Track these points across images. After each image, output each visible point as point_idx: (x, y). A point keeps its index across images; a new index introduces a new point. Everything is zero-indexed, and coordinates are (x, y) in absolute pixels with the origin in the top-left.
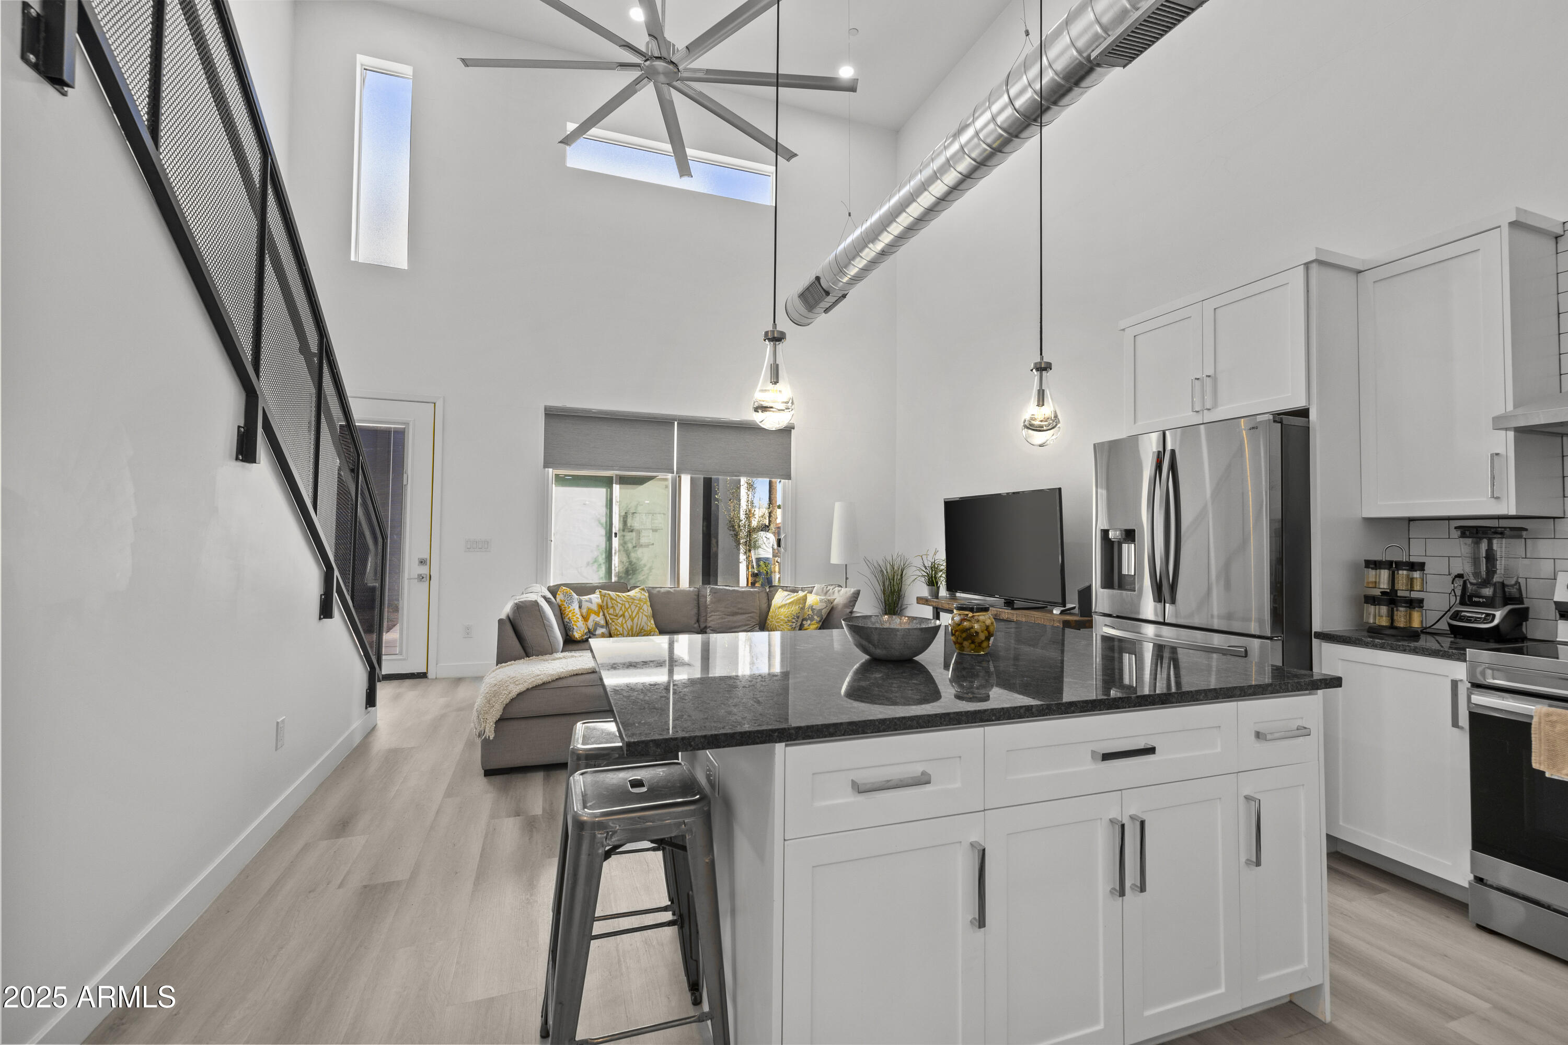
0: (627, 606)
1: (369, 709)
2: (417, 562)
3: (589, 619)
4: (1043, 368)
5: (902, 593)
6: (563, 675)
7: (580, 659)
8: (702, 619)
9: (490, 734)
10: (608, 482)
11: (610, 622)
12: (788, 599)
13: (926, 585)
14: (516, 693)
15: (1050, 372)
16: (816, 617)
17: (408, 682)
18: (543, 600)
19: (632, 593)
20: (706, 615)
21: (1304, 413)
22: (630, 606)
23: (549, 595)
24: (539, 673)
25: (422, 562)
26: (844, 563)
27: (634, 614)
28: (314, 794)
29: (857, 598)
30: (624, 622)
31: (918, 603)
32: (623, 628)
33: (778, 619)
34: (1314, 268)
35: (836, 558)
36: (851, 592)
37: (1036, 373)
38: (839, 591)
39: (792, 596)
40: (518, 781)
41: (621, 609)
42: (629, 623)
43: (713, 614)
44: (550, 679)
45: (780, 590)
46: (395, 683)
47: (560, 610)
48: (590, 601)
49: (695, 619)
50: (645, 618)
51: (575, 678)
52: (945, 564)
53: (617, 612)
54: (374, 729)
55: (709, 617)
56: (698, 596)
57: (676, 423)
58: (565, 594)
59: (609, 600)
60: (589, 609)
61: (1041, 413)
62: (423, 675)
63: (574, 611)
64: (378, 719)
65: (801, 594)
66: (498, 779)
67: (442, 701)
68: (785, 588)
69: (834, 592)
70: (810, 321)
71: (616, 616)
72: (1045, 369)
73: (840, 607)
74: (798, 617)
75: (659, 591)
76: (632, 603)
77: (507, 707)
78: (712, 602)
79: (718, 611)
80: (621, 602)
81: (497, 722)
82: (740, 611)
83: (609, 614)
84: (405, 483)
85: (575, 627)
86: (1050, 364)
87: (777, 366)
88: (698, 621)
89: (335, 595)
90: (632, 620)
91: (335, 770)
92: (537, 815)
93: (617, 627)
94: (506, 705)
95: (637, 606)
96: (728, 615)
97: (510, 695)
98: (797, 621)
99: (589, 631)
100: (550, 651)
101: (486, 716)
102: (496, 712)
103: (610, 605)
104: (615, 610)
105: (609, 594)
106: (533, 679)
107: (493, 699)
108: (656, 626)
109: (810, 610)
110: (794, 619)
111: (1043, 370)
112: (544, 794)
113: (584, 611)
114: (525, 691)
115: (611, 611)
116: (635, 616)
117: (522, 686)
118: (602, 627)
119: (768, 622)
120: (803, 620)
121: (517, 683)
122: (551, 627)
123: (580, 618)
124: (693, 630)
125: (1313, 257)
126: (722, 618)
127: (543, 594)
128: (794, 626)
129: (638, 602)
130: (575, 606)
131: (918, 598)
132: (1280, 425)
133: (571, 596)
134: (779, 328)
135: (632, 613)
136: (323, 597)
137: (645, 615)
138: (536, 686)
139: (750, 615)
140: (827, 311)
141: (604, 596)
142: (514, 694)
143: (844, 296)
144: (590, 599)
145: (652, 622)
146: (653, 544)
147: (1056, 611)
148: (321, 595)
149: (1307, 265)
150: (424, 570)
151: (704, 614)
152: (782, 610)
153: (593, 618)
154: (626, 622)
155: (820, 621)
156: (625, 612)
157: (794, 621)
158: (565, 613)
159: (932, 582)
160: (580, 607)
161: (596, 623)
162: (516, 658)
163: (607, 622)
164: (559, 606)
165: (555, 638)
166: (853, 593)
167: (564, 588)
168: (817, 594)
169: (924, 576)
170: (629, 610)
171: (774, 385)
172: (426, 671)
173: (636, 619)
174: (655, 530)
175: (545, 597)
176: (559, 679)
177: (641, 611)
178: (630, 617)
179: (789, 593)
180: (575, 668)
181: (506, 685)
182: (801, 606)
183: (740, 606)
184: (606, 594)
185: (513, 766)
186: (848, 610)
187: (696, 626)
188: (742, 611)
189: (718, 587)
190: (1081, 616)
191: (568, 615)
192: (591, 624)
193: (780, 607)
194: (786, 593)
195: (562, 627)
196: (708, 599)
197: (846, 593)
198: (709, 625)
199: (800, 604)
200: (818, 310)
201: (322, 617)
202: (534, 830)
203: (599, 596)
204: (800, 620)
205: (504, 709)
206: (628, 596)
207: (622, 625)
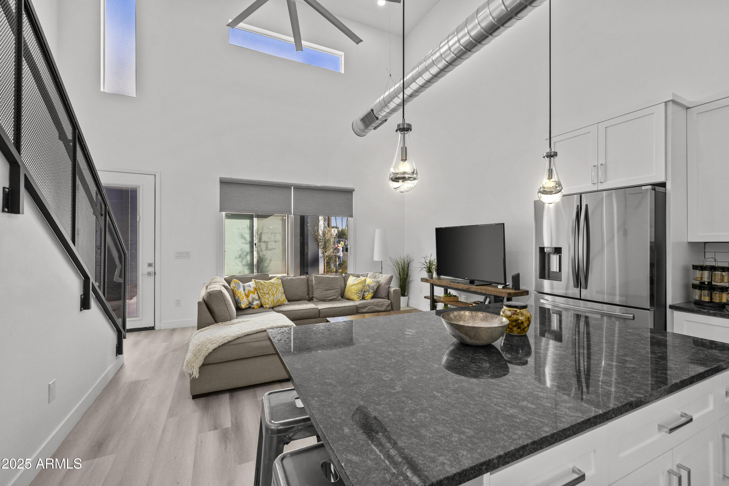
0: (270, 288)
1: (118, 356)
2: (147, 265)
3: (249, 296)
4: (551, 155)
5: (409, 274)
6: (240, 336)
7: (248, 323)
8: (310, 293)
9: (196, 374)
10: (251, 217)
11: (261, 297)
12: (356, 281)
13: (426, 272)
14: (212, 349)
15: (556, 158)
16: (371, 290)
17: (143, 333)
18: (223, 288)
19: (272, 281)
20: (313, 291)
21: (663, 185)
22: (272, 288)
23: (226, 284)
24: (225, 335)
25: (150, 265)
26: (381, 260)
27: (274, 293)
28: (80, 421)
29: (392, 280)
30: (269, 297)
31: (421, 281)
32: (269, 300)
33: (351, 292)
34: (670, 105)
35: (377, 258)
36: (389, 277)
37: (547, 159)
38: (382, 276)
39: (358, 279)
40: (213, 400)
41: (267, 290)
42: (272, 297)
43: (317, 290)
44: (232, 339)
45: (351, 276)
46: (136, 333)
47: (233, 292)
48: (249, 286)
49: (307, 293)
50: (280, 294)
51: (247, 337)
52: (436, 261)
53: (265, 292)
54: (122, 367)
55: (315, 292)
56: (308, 280)
57: (292, 187)
58: (236, 283)
59: (260, 285)
60: (249, 291)
61: (549, 184)
62: (152, 328)
63: (241, 292)
64: (124, 359)
65: (362, 278)
66: (201, 401)
67: (164, 345)
68: (353, 275)
69: (379, 277)
70: (365, 134)
71: (265, 294)
72: (553, 156)
73: (383, 285)
74: (362, 291)
75: (287, 279)
76: (273, 286)
77: (206, 358)
78: (316, 284)
79: (319, 288)
80: (267, 286)
81: (200, 368)
82: (331, 288)
83: (260, 293)
84: (138, 220)
85: (242, 302)
86: (557, 153)
87: (406, 148)
88: (308, 294)
89: (91, 292)
90: (274, 296)
91: (95, 400)
92: (228, 428)
93: (265, 300)
94: (206, 357)
95: (275, 288)
96: (325, 291)
97: (208, 351)
98: (361, 293)
99: (250, 303)
100: (230, 319)
101: (193, 364)
102: (200, 361)
103: (261, 288)
104: (263, 290)
105: (260, 282)
106: (222, 340)
107: (198, 354)
108: (286, 298)
109: (368, 287)
110: (360, 292)
111: (552, 157)
112: (231, 411)
113: (247, 292)
114: (216, 348)
115: (262, 291)
116: (275, 294)
117: (216, 345)
118: (257, 300)
119: (346, 293)
120: (364, 292)
121: (212, 343)
122: (230, 305)
123: (244, 296)
124: (306, 299)
125: (671, 98)
126: (321, 292)
127: (223, 284)
128: (360, 296)
129: (276, 285)
130: (242, 289)
131: (422, 279)
132: (654, 191)
133: (239, 284)
134: (407, 122)
135: (273, 292)
136: (83, 296)
137: (281, 293)
138: (224, 344)
139: (336, 290)
140: (375, 128)
141: (257, 283)
142: (210, 350)
143: (386, 120)
144: (249, 285)
145: (284, 296)
146: (275, 249)
147: (500, 287)
148: (81, 296)
149: (666, 103)
150: (151, 269)
151: (312, 290)
152: (353, 287)
153: (251, 295)
154: (270, 297)
155: (373, 292)
156: (269, 291)
157: (360, 293)
158: (236, 294)
159: (429, 271)
160: (244, 290)
161: (253, 298)
162: (208, 325)
163: (259, 297)
164: (232, 290)
165: (232, 311)
166: (390, 277)
167: (235, 280)
168: (370, 278)
169: (425, 268)
170: (272, 290)
171: (404, 162)
172: (153, 326)
173: (275, 295)
174: (276, 242)
175: (224, 286)
176: (238, 338)
177: (278, 290)
178: (272, 294)
179: (356, 278)
180: (246, 331)
181: (206, 344)
182: (363, 285)
183: (331, 285)
184: (258, 282)
185: (210, 392)
186: (388, 286)
187: (307, 296)
188: (332, 288)
189: (319, 276)
190: (515, 290)
191: (237, 295)
192: (250, 299)
193: (352, 286)
194: (354, 278)
195: (234, 302)
196: (314, 282)
197: (386, 277)
198: (314, 296)
199: (363, 283)
200: (370, 128)
201: (82, 309)
202: (227, 440)
203: (254, 283)
204: (363, 292)
205: (205, 359)
206: (270, 282)
207: (268, 299)
